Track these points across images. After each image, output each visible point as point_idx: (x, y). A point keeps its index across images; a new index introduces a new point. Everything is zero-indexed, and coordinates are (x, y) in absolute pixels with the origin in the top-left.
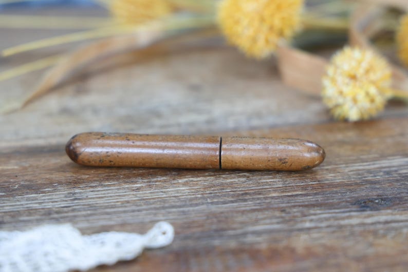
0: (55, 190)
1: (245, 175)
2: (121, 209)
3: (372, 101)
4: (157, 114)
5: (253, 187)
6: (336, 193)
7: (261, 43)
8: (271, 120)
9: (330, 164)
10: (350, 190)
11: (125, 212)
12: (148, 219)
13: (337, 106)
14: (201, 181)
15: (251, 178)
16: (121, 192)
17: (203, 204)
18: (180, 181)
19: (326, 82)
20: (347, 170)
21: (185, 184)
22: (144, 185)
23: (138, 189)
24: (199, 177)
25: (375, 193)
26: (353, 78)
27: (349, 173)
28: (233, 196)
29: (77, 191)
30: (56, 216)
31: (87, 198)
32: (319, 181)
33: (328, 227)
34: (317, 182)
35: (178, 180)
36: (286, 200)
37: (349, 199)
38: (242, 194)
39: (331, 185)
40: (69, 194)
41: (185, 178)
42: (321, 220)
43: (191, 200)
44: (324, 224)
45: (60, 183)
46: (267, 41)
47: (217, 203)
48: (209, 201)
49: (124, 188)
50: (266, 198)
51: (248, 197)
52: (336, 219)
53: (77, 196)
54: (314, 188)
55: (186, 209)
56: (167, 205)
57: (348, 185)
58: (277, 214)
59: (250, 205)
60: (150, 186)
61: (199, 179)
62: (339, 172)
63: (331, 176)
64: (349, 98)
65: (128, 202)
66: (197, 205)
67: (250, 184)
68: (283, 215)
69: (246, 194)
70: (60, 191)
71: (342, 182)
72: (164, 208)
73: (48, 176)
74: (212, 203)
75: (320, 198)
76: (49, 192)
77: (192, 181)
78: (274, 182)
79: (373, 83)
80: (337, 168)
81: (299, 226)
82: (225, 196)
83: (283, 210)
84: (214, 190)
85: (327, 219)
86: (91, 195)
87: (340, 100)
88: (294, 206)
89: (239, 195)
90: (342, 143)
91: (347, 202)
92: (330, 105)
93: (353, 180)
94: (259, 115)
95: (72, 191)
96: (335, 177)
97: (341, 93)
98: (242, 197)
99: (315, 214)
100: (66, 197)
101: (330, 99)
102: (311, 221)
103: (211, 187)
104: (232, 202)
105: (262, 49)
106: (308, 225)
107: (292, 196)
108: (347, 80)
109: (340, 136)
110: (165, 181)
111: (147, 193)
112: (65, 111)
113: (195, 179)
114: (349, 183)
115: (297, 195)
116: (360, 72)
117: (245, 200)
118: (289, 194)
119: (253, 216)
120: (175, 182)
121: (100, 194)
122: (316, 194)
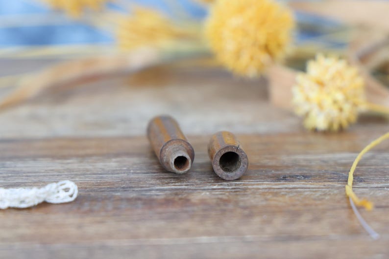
3: (341, 110)
4: (125, 120)
6: (262, 170)
10: (276, 169)
19: (296, 90)
20: (285, 158)
25: (300, 172)
26: (321, 84)
32: (251, 164)
39: (261, 166)
44: (231, 187)
47: (138, 173)
48: (132, 171)
52: (247, 185)
53: (6, 166)
55: (105, 176)
56: (89, 173)
57: (278, 167)
60: (81, 162)
63: (266, 161)
65: (52, 170)
72: (84, 174)
74: (133, 173)
79: (340, 89)
86: (20, 165)
91: (267, 176)
92: (300, 111)
93: (286, 164)
95: (3, 163)
102: (221, 185)
106: (215, 187)
114: (280, 165)
116: (326, 78)
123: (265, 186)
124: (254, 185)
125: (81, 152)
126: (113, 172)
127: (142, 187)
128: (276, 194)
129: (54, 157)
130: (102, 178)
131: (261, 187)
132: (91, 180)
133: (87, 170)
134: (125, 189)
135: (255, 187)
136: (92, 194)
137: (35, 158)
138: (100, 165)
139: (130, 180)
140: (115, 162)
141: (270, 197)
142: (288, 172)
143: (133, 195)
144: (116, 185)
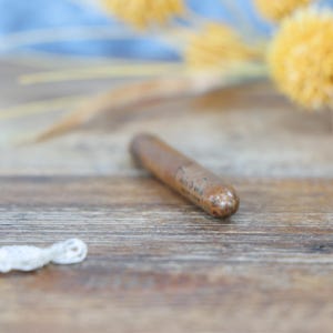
6: (299, 236)
8: (296, 172)
10: (316, 234)
33: (261, 262)
37: (307, 242)
40: (20, 214)
43: (140, 229)
46: (316, 90)
47: (164, 234)
48: (158, 231)
49: (79, 214)
50: (219, 234)
51: (202, 231)
52: (276, 257)
53: (27, 217)
54: (278, 230)
57: (318, 230)
60: (108, 215)
62: (320, 219)
66: (142, 234)
74: (160, 234)
75: (277, 239)
81: (232, 259)
83: (227, 245)
86: (42, 217)
89: (193, 229)
93: (328, 226)
95: (25, 212)
100: (14, 216)
102: (248, 256)
104: (181, 234)
106: (241, 259)
114: (322, 228)
122: (276, 235)
123: (296, 260)
124: (283, 257)
125: (113, 200)
126: (138, 232)
127: (160, 256)
128: (305, 272)
129: (81, 206)
130: (122, 239)
131: (291, 260)
132: (109, 242)
133: (110, 227)
134: (141, 258)
135: (285, 260)
136: (104, 264)
137: (60, 206)
138: (127, 220)
139: (151, 244)
140: (144, 216)
141: (297, 276)
142: (328, 239)
143: (146, 267)
144: (135, 252)
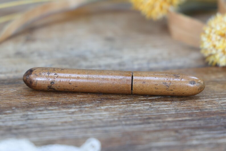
0: (14, 112)
1: (148, 104)
2: (61, 128)
4: (85, 58)
5: (154, 113)
6: (214, 119)
7: (157, 9)
9: (207, 97)
10: (223, 117)
11: (64, 130)
12: (81, 135)
13: (211, 55)
14: (117, 108)
15: (153, 106)
16: (61, 115)
17: (119, 125)
18: (102, 108)
19: (204, 38)
20: (220, 102)
21: (106, 110)
22: (77, 110)
23: (73, 113)
24: (115, 105)
26: (223, 36)
27: (222, 105)
28: (140, 120)
29: (29, 113)
30: (15, 131)
31: (37, 119)
32: (200, 110)
34: (200, 111)
35: (101, 107)
36: (178, 123)
37: (223, 124)
38: (147, 119)
39: (210, 113)
40: (24, 115)
41: (106, 105)
42: (204, 139)
43: (111, 122)
44: (206, 142)
45: (17, 107)
46: (161, 8)
48: (124, 123)
49: (63, 112)
50: (164, 122)
51: (151, 121)
52: (215, 138)
53: (30, 117)
54: (197, 115)
55: (107, 129)
56: (94, 125)
57: (221, 113)
58: (173, 134)
59: (152, 126)
60: (81, 111)
61: (116, 106)
62: (215, 104)
63: (209, 107)
64: (220, 50)
65: (66, 122)
66: (115, 126)
67: (152, 111)
68: (177, 134)
69: (149, 118)
70: (17, 113)
71: (217, 111)
72: (91, 127)
73: (8, 102)
74: (126, 125)
75: (202, 123)
76: (9, 113)
77: (111, 108)
78: (169, 110)
80: (213, 100)
81: (189, 143)
82: (135, 119)
83: (176, 131)
84: (126, 115)
85: (208, 139)
86: (40, 116)
87: (214, 52)
88: (184, 129)
89: (144, 119)
90: (215, 82)
91: (222, 126)
92: (206, 54)
93: (224, 110)
94: (155, 60)
95: (26, 113)
96: (212, 107)
97: (214, 46)
98: (147, 120)
99: (199, 135)
100: (21, 117)
101: (206, 50)
102: (197, 139)
103: (124, 113)
104: (140, 124)
105: (157, 14)
106: (195, 142)
107: (182, 121)
108: (219, 37)
109: (213, 77)
110: (91, 108)
111: (79, 116)
112: (19, 54)
113: (113, 107)
114: (222, 112)
115: (186, 120)
117: (149, 123)
118: (180, 119)
119: (156, 135)
120: (99, 108)
121: (46, 116)
122: (199, 120)
